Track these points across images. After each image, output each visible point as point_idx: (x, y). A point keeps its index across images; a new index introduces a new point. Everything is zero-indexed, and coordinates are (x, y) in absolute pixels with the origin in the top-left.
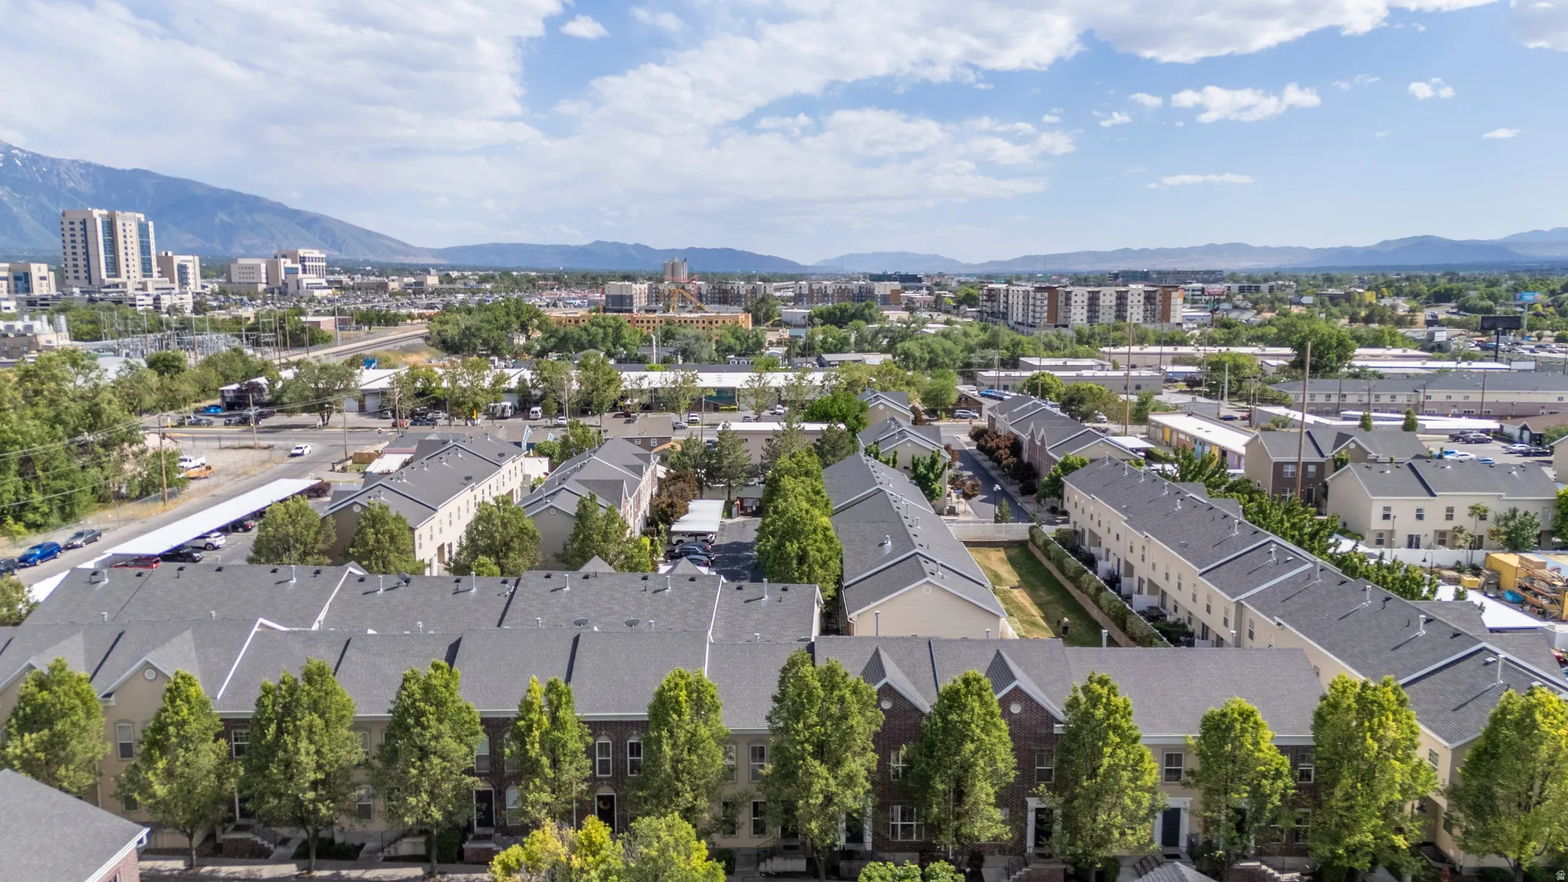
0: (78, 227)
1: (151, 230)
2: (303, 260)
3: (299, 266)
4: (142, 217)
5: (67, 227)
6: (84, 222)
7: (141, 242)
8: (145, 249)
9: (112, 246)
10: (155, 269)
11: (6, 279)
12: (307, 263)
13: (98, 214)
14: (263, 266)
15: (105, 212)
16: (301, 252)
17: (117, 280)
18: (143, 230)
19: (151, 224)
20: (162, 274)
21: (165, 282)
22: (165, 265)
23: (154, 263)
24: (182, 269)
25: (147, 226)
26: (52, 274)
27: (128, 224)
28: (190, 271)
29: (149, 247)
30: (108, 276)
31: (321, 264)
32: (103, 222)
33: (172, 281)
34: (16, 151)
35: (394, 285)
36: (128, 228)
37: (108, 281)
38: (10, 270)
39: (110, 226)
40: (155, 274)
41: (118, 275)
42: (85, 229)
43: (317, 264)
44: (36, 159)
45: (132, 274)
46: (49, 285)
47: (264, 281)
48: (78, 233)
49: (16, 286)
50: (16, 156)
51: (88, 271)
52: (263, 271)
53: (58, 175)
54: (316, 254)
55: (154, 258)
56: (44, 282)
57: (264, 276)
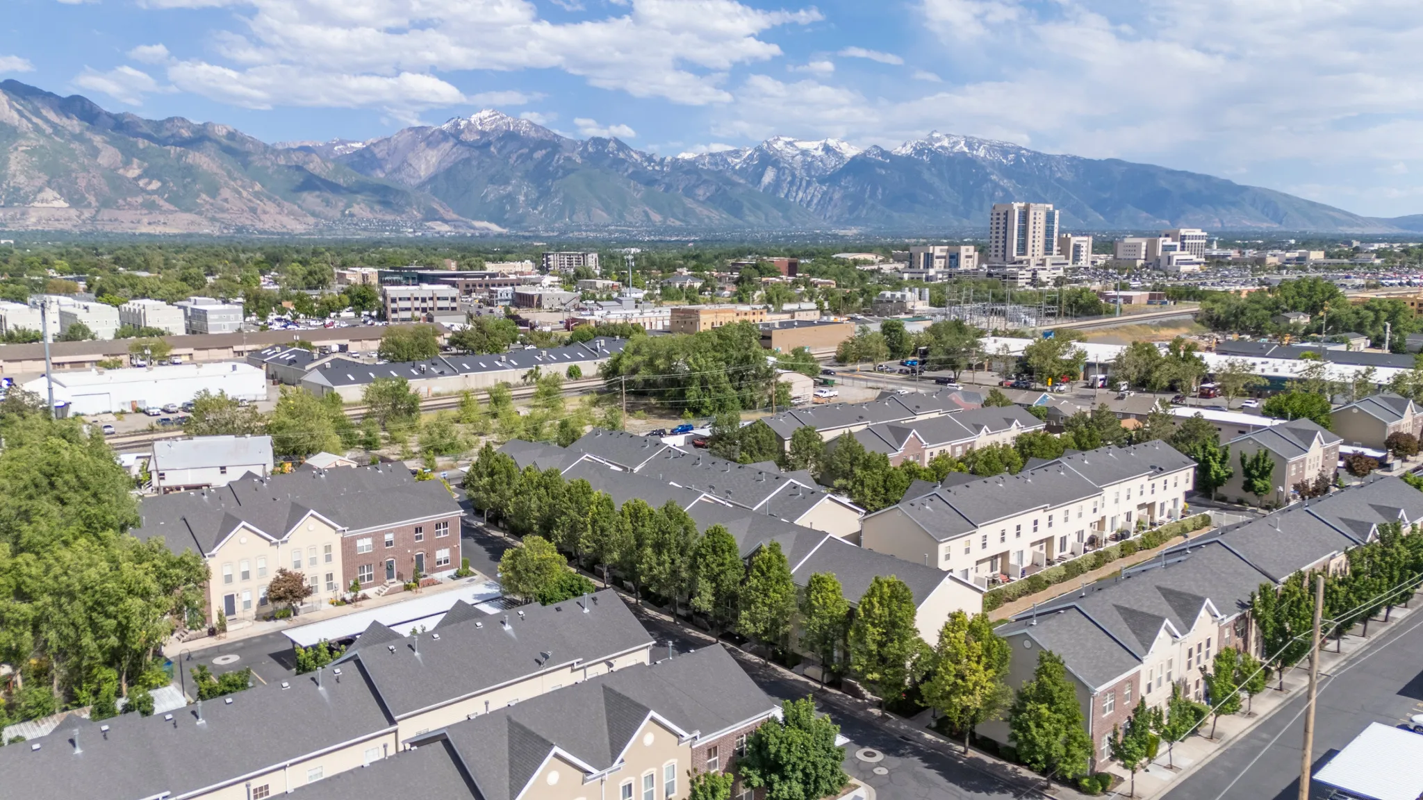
0: (1002, 217)
1: (1057, 217)
2: (1183, 238)
3: (1178, 244)
4: (1051, 207)
5: (995, 217)
6: (1006, 214)
7: (1047, 227)
8: (1049, 232)
9: (1024, 232)
10: (1055, 248)
11: (944, 257)
12: (1186, 241)
13: (1017, 206)
14: (1144, 244)
15: (1023, 205)
16: (1183, 232)
17: (1024, 258)
18: (1050, 218)
19: (1057, 212)
20: (1061, 252)
21: (1062, 259)
22: (1064, 244)
23: (1055, 244)
24: (1077, 248)
25: (1054, 214)
26: (977, 253)
27: (1038, 214)
28: (1084, 249)
29: (1053, 231)
30: (1018, 255)
31: (1201, 241)
32: (1020, 213)
33: (1067, 258)
34: (1023, 152)
35: (1272, 259)
36: (1038, 216)
37: (1017, 258)
38: (948, 251)
39: (1024, 216)
40: (1055, 252)
41: (1025, 253)
42: (1006, 219)
43: (1197, 241)
44: (1036, 156)
45: (1036, 253)
46: (973, 262)
47: (1143, 257)
48: (1002, 222)
49: (950, 262)
50: (1023, 155)
51: (1004, 251)
52: (1144, 248)
53: (1051, 168)
54: (1198, 232)
55: (1055, 239)
56: (970, 260)
57: (1143, 253)
